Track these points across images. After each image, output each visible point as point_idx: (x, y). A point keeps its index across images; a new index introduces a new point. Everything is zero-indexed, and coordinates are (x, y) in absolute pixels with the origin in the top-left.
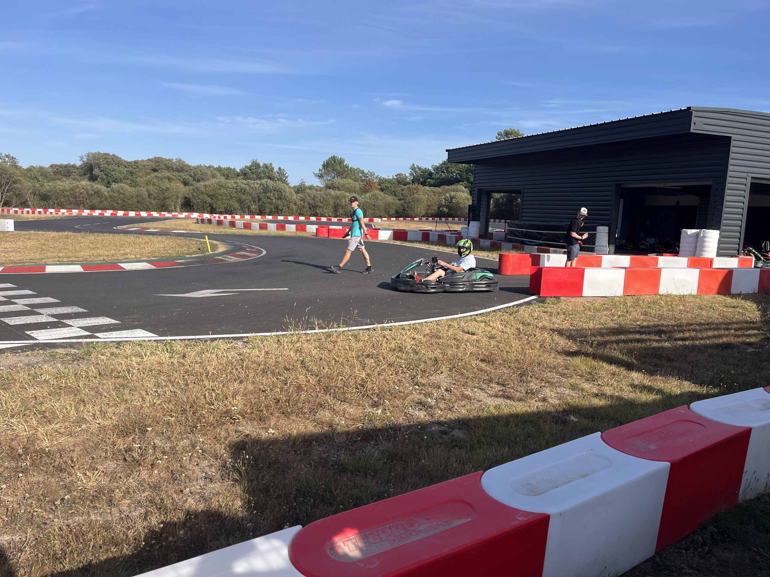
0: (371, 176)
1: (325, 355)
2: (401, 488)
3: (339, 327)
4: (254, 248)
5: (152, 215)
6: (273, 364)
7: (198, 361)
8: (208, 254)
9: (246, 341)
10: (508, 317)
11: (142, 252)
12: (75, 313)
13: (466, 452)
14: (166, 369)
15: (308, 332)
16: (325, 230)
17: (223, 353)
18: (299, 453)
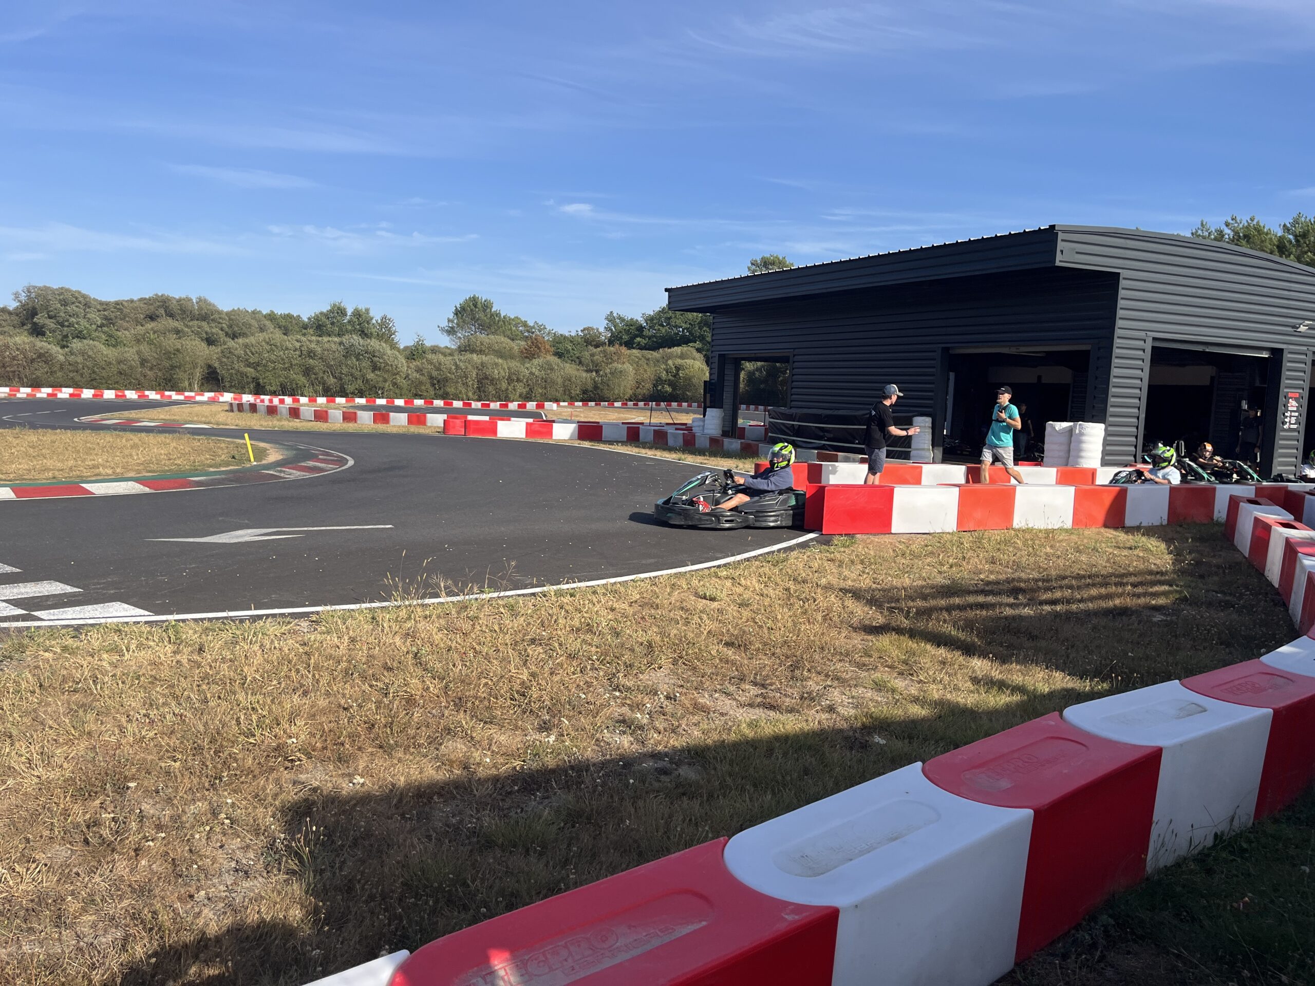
0: (540, 331)
1: (457, 642)
2: (589, 873)
3: (482, 592)
4: (331, 455)
5: (148, 396)
6: (364, 660)
7: (228, 657)
8: (249, 465)
9: (314, 619)
10: (770, 569)
11: (127, 462)
13: (700, 805)
14: (165, 673)
15: (427, 601)
16: (459, 422)
17: (272, 642)
18: (410, 818)
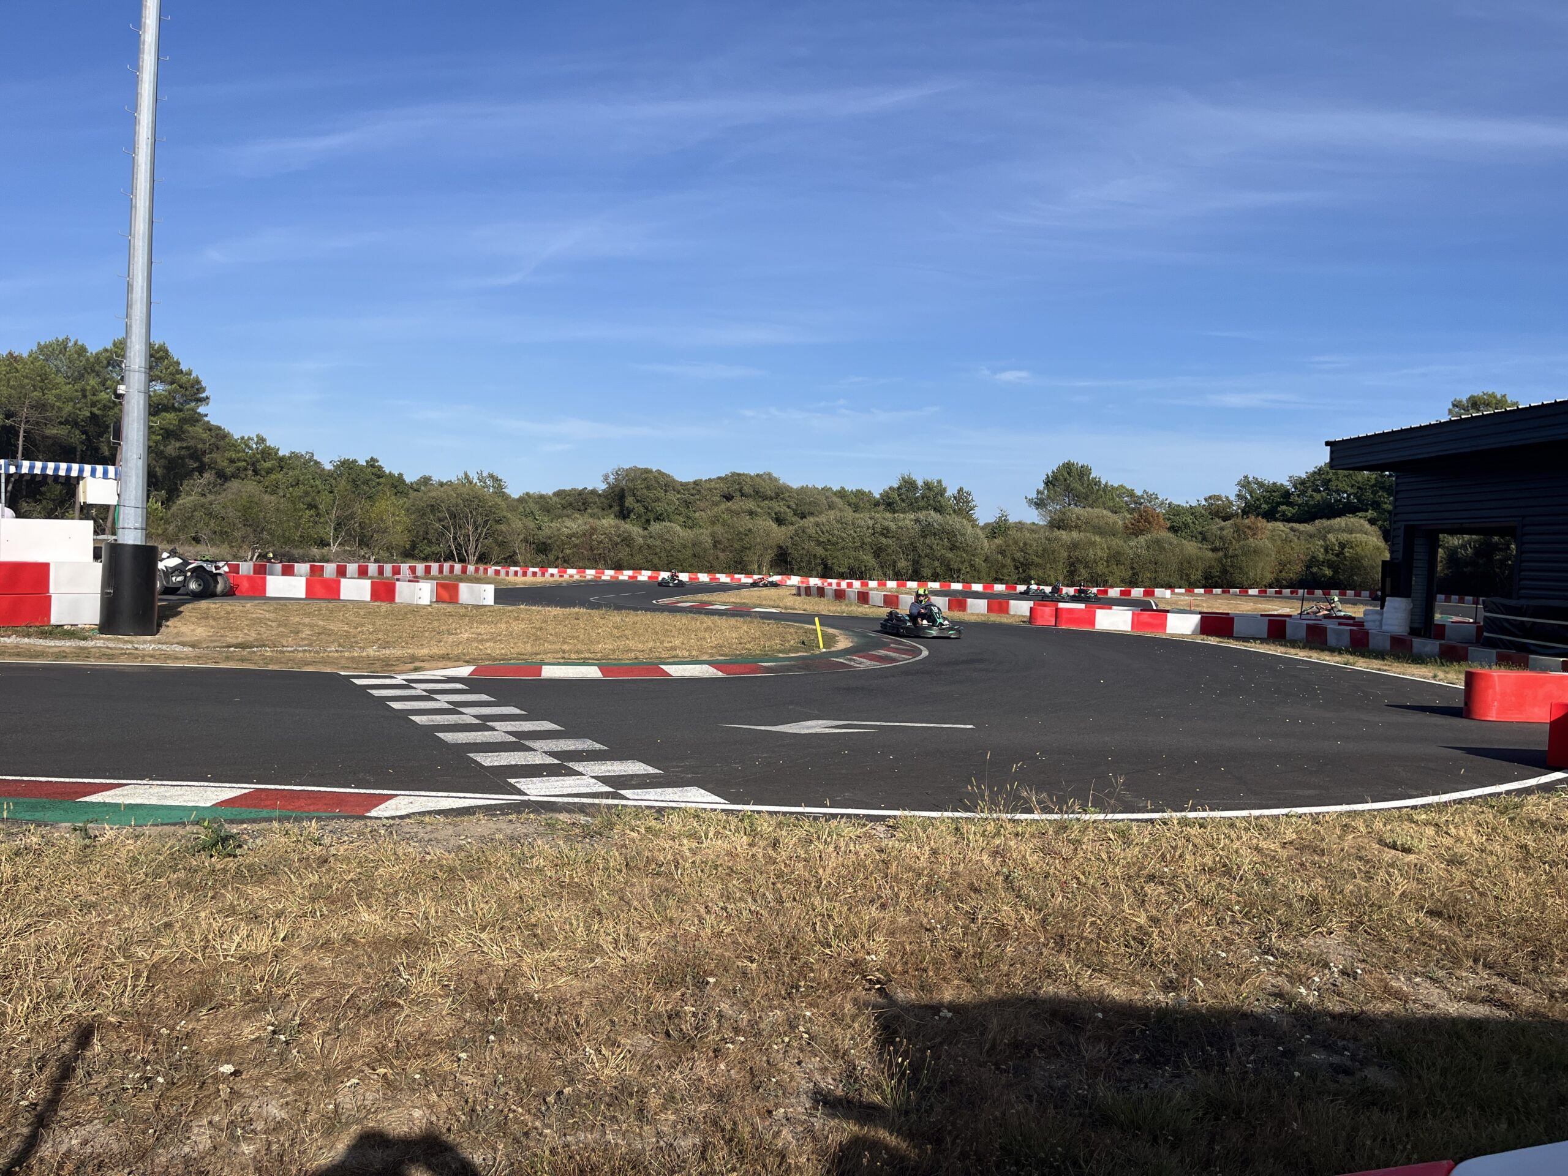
0: (1150, 502)
1: (1055, 868)
3: (1086, 812)
4: (901, 643)
5: (719, 579)
6: (947, 876)
7: (803, 856)
8: (818, 652)
9: (891, 824)
10: (1494, 817)
11: (701, 645)
12: (587, 751)
13: (1398, 1122)
14: (742, 866)
15: (1018, 816)
16: (1048, 611)
17: (847, 844)
18: (1005, 1070)
